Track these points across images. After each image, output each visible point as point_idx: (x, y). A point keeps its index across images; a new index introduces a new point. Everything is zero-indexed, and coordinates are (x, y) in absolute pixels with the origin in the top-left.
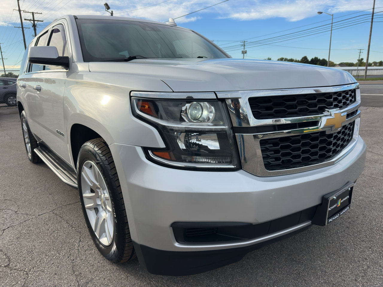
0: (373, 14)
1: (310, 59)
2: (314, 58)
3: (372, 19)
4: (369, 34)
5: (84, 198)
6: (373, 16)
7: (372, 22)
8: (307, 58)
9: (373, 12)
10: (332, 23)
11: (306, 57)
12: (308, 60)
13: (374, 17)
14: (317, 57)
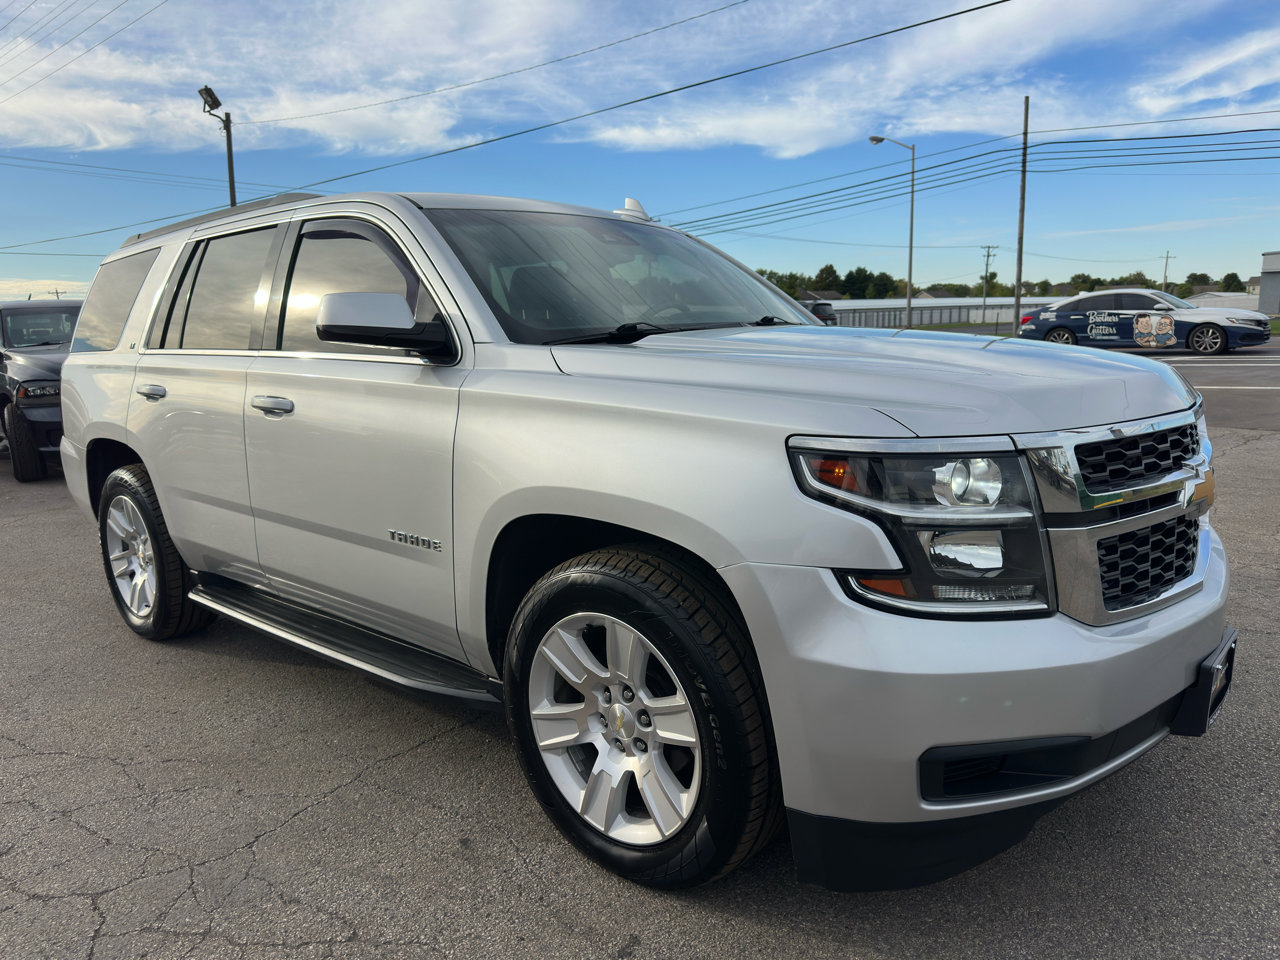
0: (1025, 149)
1: (842, 274)
2: (854, 269)
3: (1024, 162)
4: (1018, 207)
5: (534, 722)
6: (1025, 155)
7: (1024, 172)
8: (835, 272)
9: (1025, 143)
10: (913, 172)
11: (831, 267)
12: (837, 278)
13: (1028, 158)
14: (862, 267)
